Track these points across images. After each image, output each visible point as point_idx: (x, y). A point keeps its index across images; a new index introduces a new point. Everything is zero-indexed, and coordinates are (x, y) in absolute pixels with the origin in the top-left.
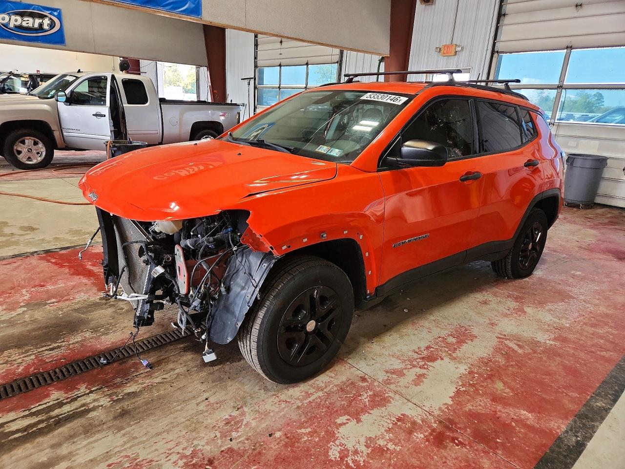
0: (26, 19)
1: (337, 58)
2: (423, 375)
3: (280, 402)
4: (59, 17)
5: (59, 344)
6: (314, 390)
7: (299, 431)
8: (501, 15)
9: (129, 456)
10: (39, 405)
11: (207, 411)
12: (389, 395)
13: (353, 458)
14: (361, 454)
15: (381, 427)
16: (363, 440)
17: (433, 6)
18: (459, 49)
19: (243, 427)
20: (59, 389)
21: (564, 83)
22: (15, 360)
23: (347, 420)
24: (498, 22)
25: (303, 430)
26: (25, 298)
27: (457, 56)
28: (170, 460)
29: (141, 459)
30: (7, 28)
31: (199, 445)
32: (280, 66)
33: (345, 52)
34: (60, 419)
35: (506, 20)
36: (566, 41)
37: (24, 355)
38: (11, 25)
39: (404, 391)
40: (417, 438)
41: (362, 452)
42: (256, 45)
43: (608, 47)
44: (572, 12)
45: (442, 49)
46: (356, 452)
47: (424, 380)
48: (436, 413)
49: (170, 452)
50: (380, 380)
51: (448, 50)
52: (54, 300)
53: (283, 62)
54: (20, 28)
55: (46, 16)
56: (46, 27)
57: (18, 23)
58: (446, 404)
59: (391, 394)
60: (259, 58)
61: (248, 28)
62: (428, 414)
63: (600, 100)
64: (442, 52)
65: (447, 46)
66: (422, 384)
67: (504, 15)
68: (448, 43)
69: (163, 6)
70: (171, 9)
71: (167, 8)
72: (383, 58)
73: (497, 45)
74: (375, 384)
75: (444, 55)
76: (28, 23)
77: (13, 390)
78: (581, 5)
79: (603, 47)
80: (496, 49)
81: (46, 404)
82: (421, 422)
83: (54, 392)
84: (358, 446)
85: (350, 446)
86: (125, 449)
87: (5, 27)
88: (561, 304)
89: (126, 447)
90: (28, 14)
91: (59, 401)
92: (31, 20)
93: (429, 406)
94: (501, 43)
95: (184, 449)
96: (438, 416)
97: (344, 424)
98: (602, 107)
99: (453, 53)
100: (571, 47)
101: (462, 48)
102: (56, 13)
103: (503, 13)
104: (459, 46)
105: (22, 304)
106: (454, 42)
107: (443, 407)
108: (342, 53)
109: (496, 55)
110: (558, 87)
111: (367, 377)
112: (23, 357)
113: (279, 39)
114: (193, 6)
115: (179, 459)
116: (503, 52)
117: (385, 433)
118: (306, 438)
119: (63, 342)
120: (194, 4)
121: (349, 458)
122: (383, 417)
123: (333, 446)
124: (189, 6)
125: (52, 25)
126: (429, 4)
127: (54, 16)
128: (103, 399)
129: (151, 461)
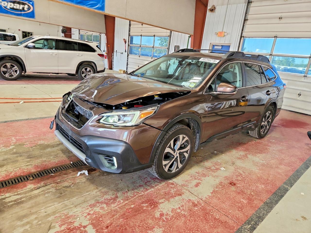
0: (15, 4)
1: (169, 34)
2: (200, 183)
3: (134, 192)
4: (33, 5)
5: (31, 163)
6: (150, 188)
7: (142, 205)
8: (245, 20)
9: (64, 214)
10: (22, 190)
11: (100, 196)
12: (184, 191)
13: (166, 217)
14: (169, 215)
15: (179, 204)
16: (170, 210)
17: (215, 13)
18: (225, 34)
19: (117, 202)
20: (31, 183)
21: (273, 53)
22: (10, 170)
23: (164, 201)
24: (244, 23)
25: (144, 205)
26: (14, 141)
27: (225, 37)
28: (83, 215)
29: (70, 215)
30: (6, 8)
31: (96, 210)
32: (141, 36)
33: (173, 32)
34: (31, 197)
35: (248, 22)
36: (274, 34)
37: (14, 168)
38: (8, 7)
39: (190, 189)
40: (195, 209)
41: (170, 215)
42: (130, 25)
43: (293, 38)
44: (277, 21)
45: (218, 34)
46: (167, 214)
47: (200, 185)
48: (203, 199)
49: (83, 212)
50: (180, 184)
51: (220, 34)
52: (28, 143)
53: (143, 34)
54: (13, 9)
55: (26, 4)
56: (26, 9)
57: (12, 7)
58: (208, 196)
59: (185, 191)
60: (131, 31)
61: (127, 18)
62: (200, 200)
63: (293, 60)
64: (218, 35)
65: (221, 33)
66: (198, 187)
67: (247, 20)
68: (221, 31)
69: (86, 5)
70: (90, 7)
71: (88, 6)
72: (190, 36)
73: (243, 33)
74: (178, 186)
75: (219, 36)
76: (17, 7)
77: (9, 183)
78: (281, 18)
79: (291, 38)
80: (243, 36)
81: (25, 190)
82: (197, 203)
83: (28, 185)
84: (168, 212)
85: (164, 212)
86: (63, 211)
87: (5, 8)
88: (264, 154)
89: (63, 209)
90: (17, 2)
91: (31, 189)
92: (18, 5)
93: (201, 196)
94: (245, 33)
95: (90, 211)
96: (205, 200)
97: (162, 203)
98: (294, 64)
99: (223, 36)
100: (277, 37)
101: (227, 34)
102: (31, 3)
103: (246, 19)
104: (226, 33)
105: (12, 144)
106: (224, 31)
107: (207, 197)
108: (171, 32)
109: (242, 38)
110: (270, 55)
111: (174, 183)
112: (13, 169)
113: (141, 24)
114: (101, 6)
115: (87, 215)
116: (246, 37)
117: (181, 207)
118: (145, 208)
119: (33, 162)
120: (101, 5)
121: (164, 217)
122: (180, 200)
123: (157, 212)
124: (99, 6)
125: (29, 9)
126: (212, 12)
127: (30, 4)
128: (52, 188)
129: (75, 216)
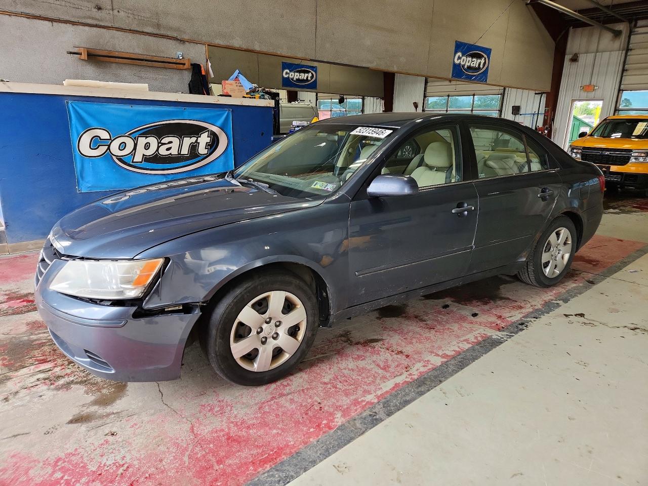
1: (501, 92)
17: (578, 63)
24: (622, 74)
27: (594, 91)
32: (448, 96)
33: (507, 89)
35: (628, 73)
45: (585, 88)
60: (428, 91)
65: (588, 87)
67: (626, 70)
68: (588, 84)
75: (586, 91)
80: (621, 88)
94: (625, 85)
101: (598, 88)
106: (592, 84)
108: (505, 89)
109: (621, 92)
126: (574, 62)
